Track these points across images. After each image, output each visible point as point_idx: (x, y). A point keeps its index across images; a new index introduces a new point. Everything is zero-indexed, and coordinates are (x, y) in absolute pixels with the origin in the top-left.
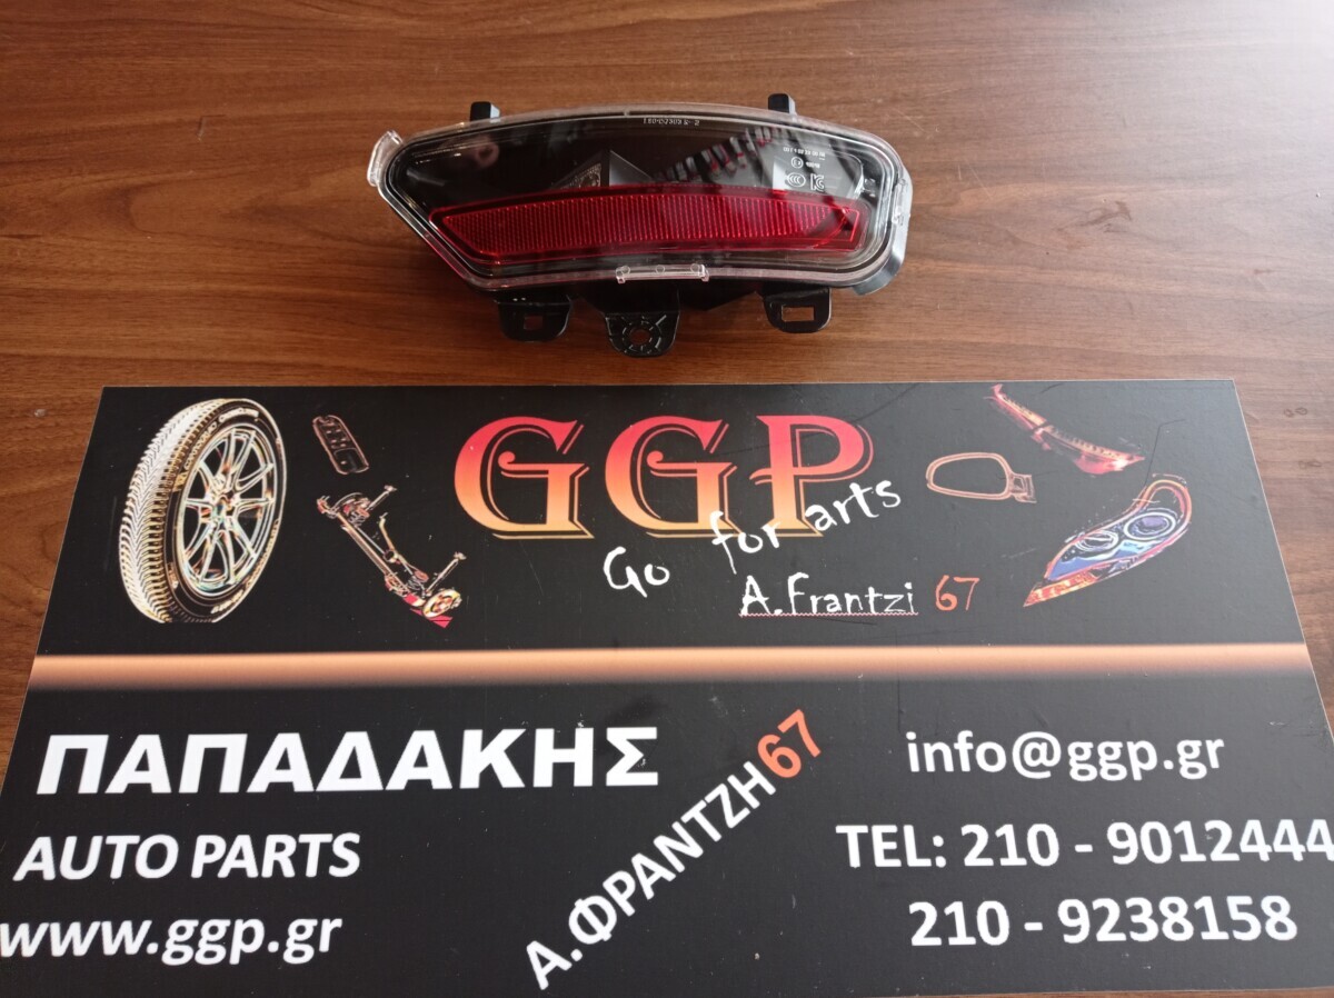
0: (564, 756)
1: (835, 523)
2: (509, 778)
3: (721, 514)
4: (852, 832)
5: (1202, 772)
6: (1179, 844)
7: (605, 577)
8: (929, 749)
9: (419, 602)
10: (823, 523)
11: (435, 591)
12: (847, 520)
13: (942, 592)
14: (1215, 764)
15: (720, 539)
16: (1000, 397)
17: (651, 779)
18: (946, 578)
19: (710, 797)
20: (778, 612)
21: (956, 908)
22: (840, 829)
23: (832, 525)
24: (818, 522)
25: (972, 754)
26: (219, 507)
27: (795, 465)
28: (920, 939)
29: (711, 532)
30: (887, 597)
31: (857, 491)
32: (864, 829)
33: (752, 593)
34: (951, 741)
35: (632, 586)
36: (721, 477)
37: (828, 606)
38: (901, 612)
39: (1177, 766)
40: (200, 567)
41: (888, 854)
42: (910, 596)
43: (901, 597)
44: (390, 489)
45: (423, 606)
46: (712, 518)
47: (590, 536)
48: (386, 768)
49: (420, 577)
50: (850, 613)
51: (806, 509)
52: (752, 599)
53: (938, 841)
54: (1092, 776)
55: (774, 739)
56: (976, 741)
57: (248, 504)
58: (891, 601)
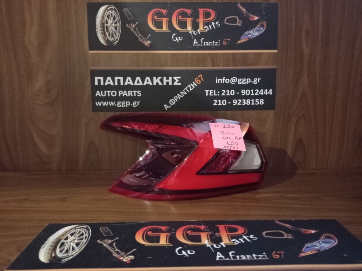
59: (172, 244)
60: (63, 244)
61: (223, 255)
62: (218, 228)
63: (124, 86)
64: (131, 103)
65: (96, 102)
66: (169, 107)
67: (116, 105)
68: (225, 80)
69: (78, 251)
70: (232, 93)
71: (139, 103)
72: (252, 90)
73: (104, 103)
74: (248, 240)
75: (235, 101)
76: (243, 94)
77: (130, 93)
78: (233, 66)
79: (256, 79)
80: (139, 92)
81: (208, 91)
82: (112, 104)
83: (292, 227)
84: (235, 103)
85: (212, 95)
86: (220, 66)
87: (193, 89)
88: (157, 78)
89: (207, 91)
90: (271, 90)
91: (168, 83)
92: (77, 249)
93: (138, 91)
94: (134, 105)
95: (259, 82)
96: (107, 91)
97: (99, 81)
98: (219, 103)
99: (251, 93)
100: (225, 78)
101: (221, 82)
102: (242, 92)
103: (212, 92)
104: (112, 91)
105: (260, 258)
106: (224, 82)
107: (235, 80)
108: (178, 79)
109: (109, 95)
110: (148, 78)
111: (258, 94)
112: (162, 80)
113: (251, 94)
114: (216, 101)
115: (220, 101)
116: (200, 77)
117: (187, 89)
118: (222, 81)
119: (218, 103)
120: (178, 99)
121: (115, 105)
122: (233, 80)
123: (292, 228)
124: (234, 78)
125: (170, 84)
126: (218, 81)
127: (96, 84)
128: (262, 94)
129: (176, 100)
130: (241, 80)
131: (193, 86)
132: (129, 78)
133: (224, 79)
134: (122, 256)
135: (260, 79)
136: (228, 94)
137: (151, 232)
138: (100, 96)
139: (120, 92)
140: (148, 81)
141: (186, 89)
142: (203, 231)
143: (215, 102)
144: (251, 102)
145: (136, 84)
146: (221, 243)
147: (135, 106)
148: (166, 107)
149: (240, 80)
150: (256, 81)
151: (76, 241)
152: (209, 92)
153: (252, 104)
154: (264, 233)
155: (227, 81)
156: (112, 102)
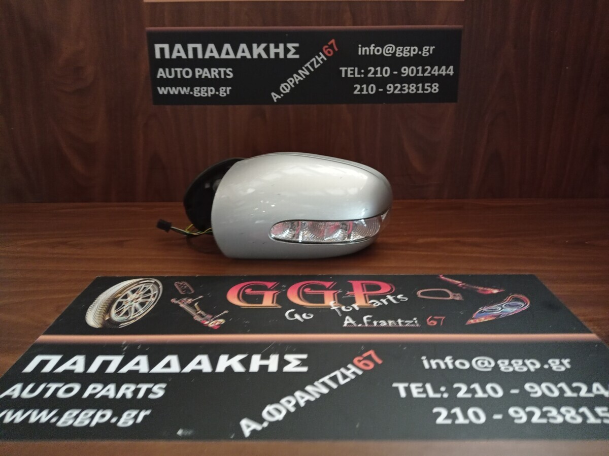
0: (264, 362)
1: (381, 304)
2: (238, 368)
3: (334, 302)
4: (401, 387)
5: (563, 369)
6: (561, 390)
7: (285, 317)
8: (433, 362)
9: (207, 323)
10: (377, 304)
11: (214, 320)
12: (386, 303)
13: (430, 320)
14: (568, 366)
15: (333, 308)
16: (443, 278)
17: (305, 369)
18: (430, 317)
19: (332, 375)
20: (360, 325)
21: (457, 411)
22: (395, 385)
23: (380, 305)
24: (374, 305)
25: (453, 363)
26: (132, 301)
27: (363, 291)
28: (440, 420)
29: (330, 307)
30: (406, 322)
31: (389, 297)
32: (406, 385)
33: (348, 320)
34: (443, 359)
35: (297, 320)
36: (334, 294)
37: (381, 324)
38: (412, 325)
39: (550, 368)
40: (120, 314)
41: (419, 393)
42: (416, 322)
43: (412, 322)
44: (201, 297)
45: (208, 324)
46: (330, 302)
47: (280, 307)
48: (183, 364)
49: (209, 316)
50: (390, 325)
51: (369, 301)
52: (348, 322)
53: (443, 389)
54: (511, 369)
55: (360, 358)
56: (455, 359)
57: (144, 300)
58: (407, 323)
59: (280, 304)
60: (120, 304)
61: (354, 319)
62: (351, 284)
63: (203, 59)
64: (217, 90)
65: (159, 88)
66: (280, 97)
67: (191, 93)
68: (374, 50)
69: (143, 313)
70: (386, 73)
71: (230, 90)
72: (420, 68)
73: (172, 89)
74: (394, 301)
75: (390, 87)
76: (404, 74)
77: (214, 73)
78: (389, 25)
79: (428, 48)
80: (230, 71)
81: (346, 68)
82: (185, 91)
83: (464, 284)
84: (390, 91)
85: (352, 76)
86: (366, 25)
87: (319, 65)
88: (258, 46)
89: (343, 69)
90: (451, 68)
91: (277, 54)
92: (141, 310)
93: (226, 68)
94: (221, 93)
95: (431, 52)
96: (176, 69)
97: (162, 50)
98: (363, 91)
99: (418, 72)
100: (374, 47)
101: (368, 53)
102: (403, 71)
103: (351, 70)
104: (183, 68)
105: (407, 325)
106: (372, 53)
107: (391, 48)
108: (294, 47)
109: (179, 76)
110: (243, 46)
111: (430, 75)
112: (267, 50)
113: (418, 75)
114: (358, 87)
115: (364, 86)
116: (332, 44)
117: (310, 65)
118: (370, 50)
119: (361, 90)
120: (295, 84)
121: (189, 92)
122: (388, 50)
123: (463, 286)
124: (390, 47)
125: (282, 56)
126: (362, 50)
127: (158, 56)
128: (436, 75)
129: (291, 84)
130: (401, 50)
131: (319, 59)
132: (211, 46)
133: (372, 48)
134: (207, 320)
135: (434, 47)
136: (379, 75)
137: (251, 290)
138: (165, 77)
139: (197, 70)
140: (243, 51)
141: (308, 65)
142: (328, 289)
143: (356, 87)
144: (417, 88)
145: (223, 56)
146: (353, 305)
147: (223, 94)
148: (275, 96)
149: (399, 49)
150: (427, 51)
151: (140, 300)
152: (346, 71)
153: (418, 92)
154: (419, 293)
155: (378, 51)
156: (185, 88)
